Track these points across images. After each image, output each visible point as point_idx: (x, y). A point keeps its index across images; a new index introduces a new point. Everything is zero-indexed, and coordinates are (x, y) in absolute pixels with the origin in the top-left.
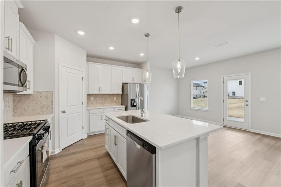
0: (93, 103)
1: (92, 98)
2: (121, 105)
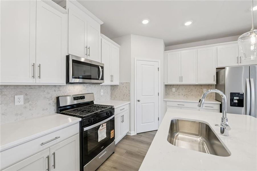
0: (174, 94)
1: (173, 88)
2: (215, 100)
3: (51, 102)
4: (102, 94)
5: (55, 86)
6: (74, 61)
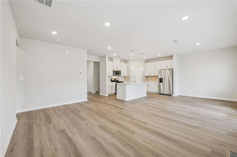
3: (110, 79)
6: (115, 71)
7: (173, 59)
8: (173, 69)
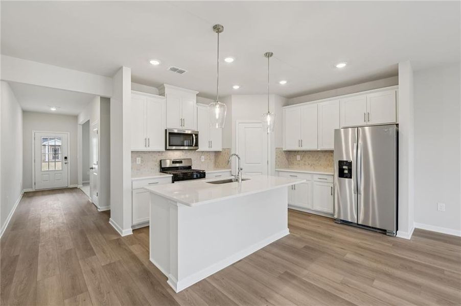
0: (299, 164)
1: (297, 156)
3: (156, 163)
4: (203, 160)
5: (159, 152)
6: (170, 133)
7: (398, 84)
8: (397, 125)
